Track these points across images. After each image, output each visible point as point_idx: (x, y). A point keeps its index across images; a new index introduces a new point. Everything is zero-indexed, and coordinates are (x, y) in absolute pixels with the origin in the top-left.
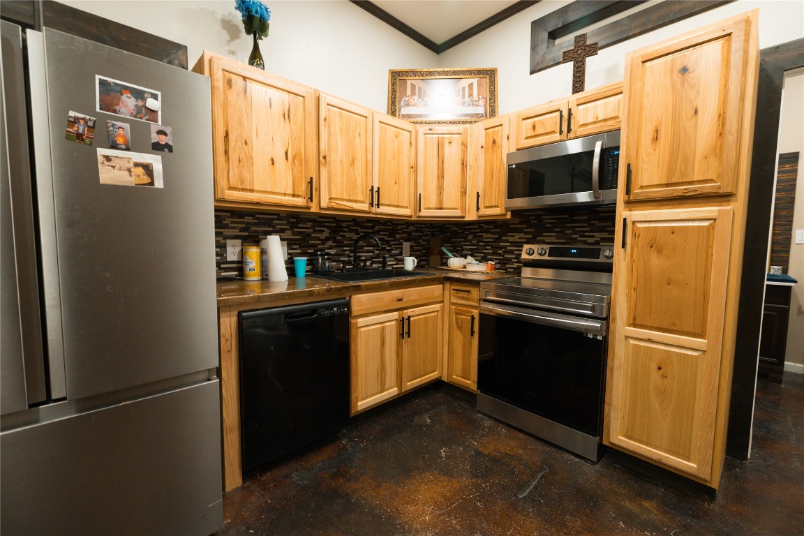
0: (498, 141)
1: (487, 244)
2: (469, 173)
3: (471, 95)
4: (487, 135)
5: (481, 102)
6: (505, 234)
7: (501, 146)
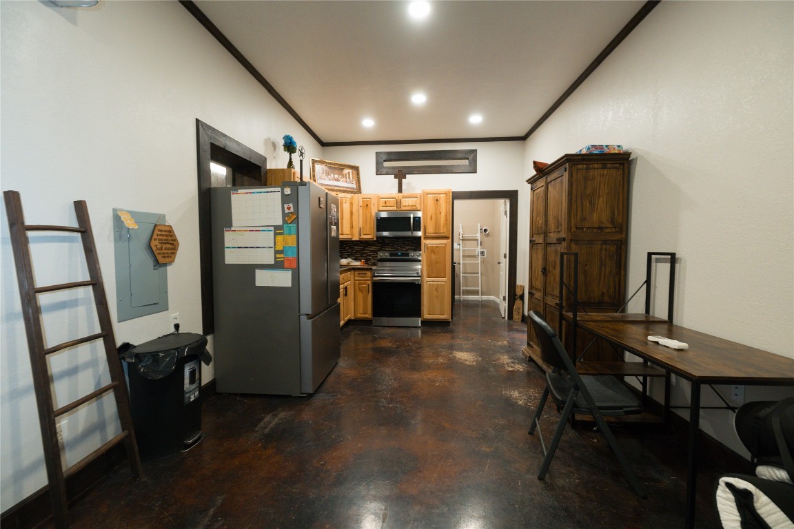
0: (369, 205)
1: (357, 251)
2: (354, 217)
3: (349, 178)
4: (363, 201)
5: (354, 182)
6: (366, 247)
7: (370, 207)
